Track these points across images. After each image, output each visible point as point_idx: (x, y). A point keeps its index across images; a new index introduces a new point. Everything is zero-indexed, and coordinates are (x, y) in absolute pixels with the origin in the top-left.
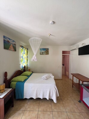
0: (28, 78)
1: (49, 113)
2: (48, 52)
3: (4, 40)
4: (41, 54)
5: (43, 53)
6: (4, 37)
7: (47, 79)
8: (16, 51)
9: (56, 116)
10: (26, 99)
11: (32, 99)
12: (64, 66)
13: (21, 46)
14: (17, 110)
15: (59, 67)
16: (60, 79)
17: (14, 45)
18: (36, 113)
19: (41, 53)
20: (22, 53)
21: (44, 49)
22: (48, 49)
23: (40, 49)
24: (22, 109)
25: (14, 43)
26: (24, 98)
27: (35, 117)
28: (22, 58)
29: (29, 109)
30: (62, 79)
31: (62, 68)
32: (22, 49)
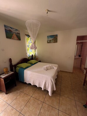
0: (31, 66)
1: (39, 102)
2: (57, 39)
3: (5, 29)
4: (48, 43)
5: (50, 41)
6: (5, 26)
7: (47, 69)
8: (20, 40)
9: (45, 108)
10: (26, 83)
11: (30, 84)
12: (81, 57)
13: (26, 35)
14: (17, 89)
15: (69, 58)
16: (69, 72)
17: (17, 34)
18: (29, 97)
19: (49, 41)
20: (28, 42)
21: (51, 36)
22: (57, 36)
23: (48, 37)
24: (21, 90)
25: (17, 32)
26: (25, 82)
27: (27, 101)
28: (28, 48)
29: (25, 92)
30: (72, 73)
31: (74, 59)
32: (27, 37)
